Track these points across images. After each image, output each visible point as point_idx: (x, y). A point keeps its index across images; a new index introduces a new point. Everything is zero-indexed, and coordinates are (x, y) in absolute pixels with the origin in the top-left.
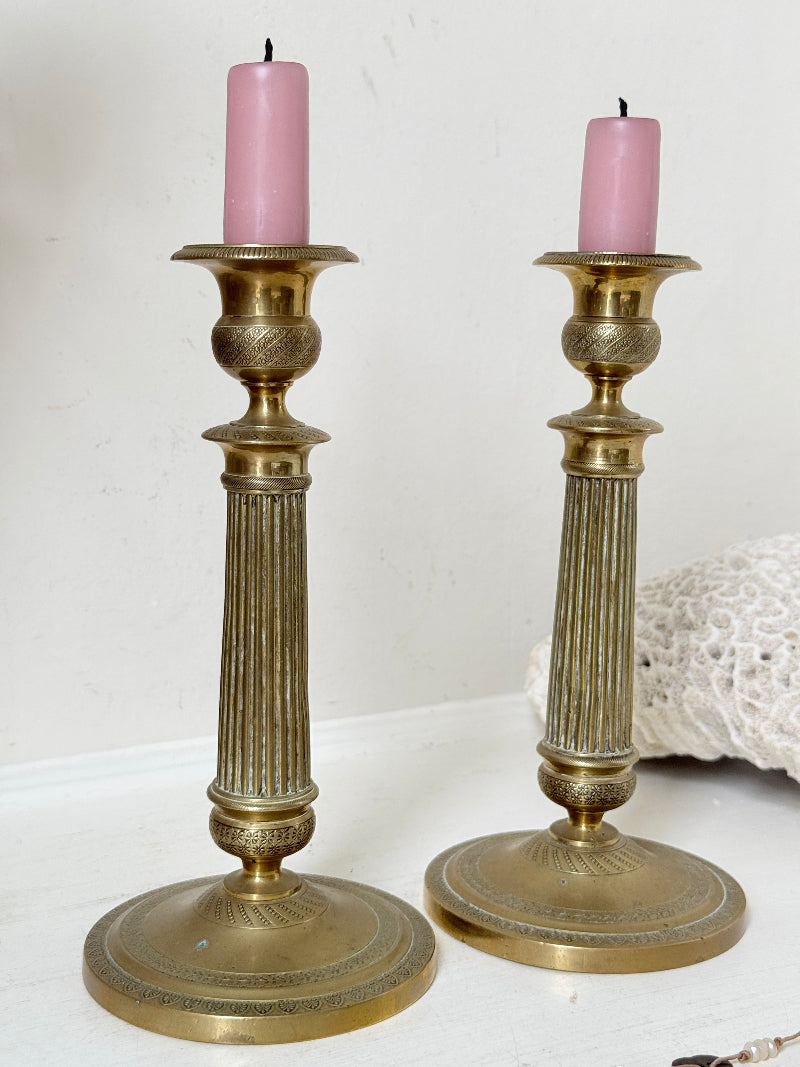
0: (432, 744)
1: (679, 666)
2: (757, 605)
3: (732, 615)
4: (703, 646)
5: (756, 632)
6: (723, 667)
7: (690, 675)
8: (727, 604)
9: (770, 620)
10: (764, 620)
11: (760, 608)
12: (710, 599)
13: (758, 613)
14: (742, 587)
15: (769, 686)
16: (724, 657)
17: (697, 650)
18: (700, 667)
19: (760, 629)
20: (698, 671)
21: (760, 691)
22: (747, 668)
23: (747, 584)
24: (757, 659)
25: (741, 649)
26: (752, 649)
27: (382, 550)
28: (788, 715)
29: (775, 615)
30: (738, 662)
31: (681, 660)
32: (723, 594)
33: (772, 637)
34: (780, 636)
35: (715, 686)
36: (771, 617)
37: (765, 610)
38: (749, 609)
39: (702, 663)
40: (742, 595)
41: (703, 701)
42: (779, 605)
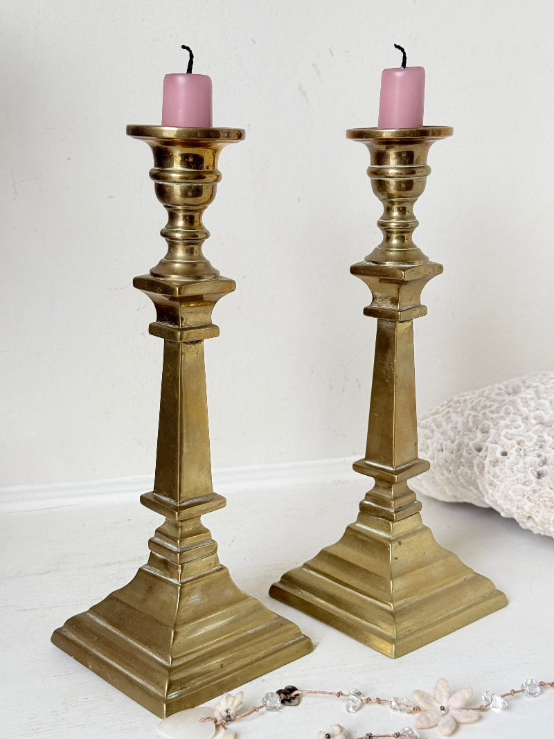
0: (339, 481)
1: (457, 454)
2: (507, 421)
3: (492, 426)
4: (471, 444)
5: (502, 438)
6: (481, 457)
7: (463, 460)
8: (492, 418)
9: (513, 431)
10: (509, 431)
11: (509, 423)
12: (484, 414)
13: (507, 426)
14: (504, 408)
15: (503, 472)
16: (483, 451)
17: (468, 445)
18: (469, 456)
19: (505, 436)
20: (467, 458)
21: (499, 474)
22: (493, 459)
23: (507, 406)
24: (498, 455)
25: (491, 448)
26: (497, 448)
27: (312, 367)
28: (509, 489)
29: (515, 428)
30: (488, 455)
31: (459, 450)
32: (492, 412)
33: (509, 442)
34: (514, 442)
35: (475, 468)
36: (513, 429)
37: (511, 424)
38: (502, 423)
39: (469, 454)
40: (502, 413)
41: (470, 476)
42: (519, 422)
